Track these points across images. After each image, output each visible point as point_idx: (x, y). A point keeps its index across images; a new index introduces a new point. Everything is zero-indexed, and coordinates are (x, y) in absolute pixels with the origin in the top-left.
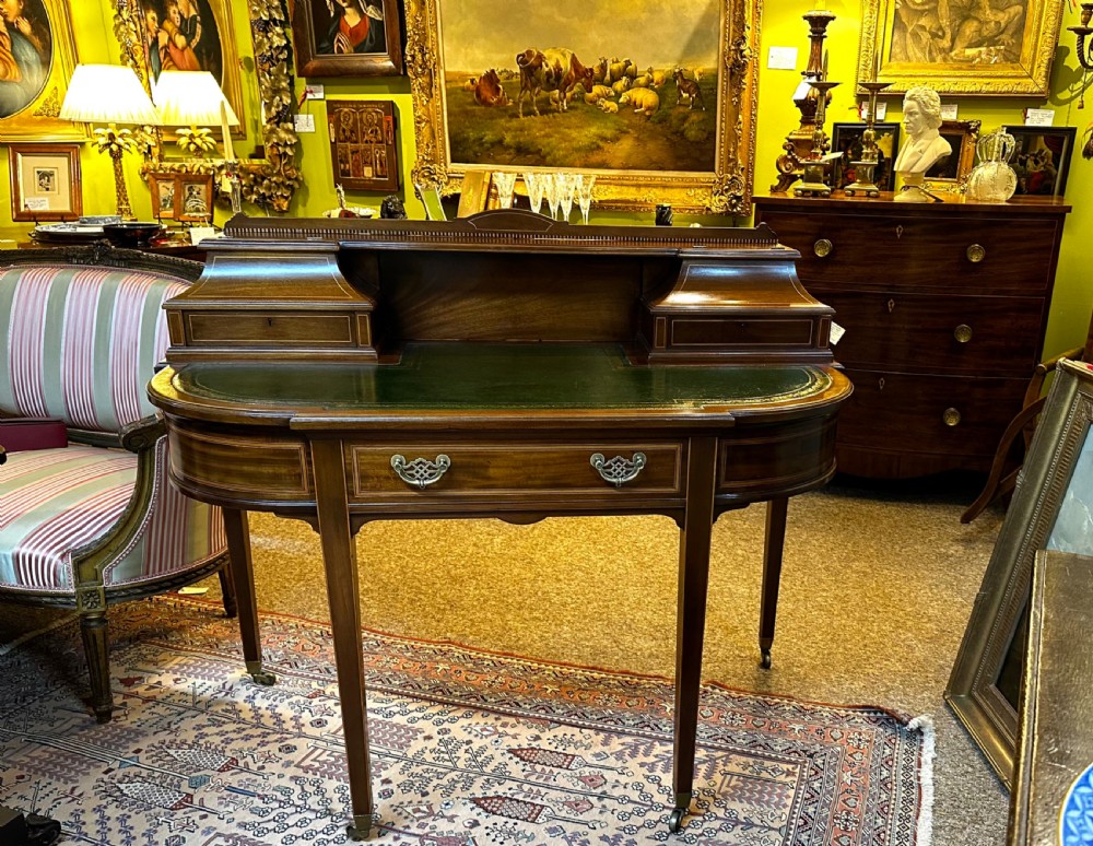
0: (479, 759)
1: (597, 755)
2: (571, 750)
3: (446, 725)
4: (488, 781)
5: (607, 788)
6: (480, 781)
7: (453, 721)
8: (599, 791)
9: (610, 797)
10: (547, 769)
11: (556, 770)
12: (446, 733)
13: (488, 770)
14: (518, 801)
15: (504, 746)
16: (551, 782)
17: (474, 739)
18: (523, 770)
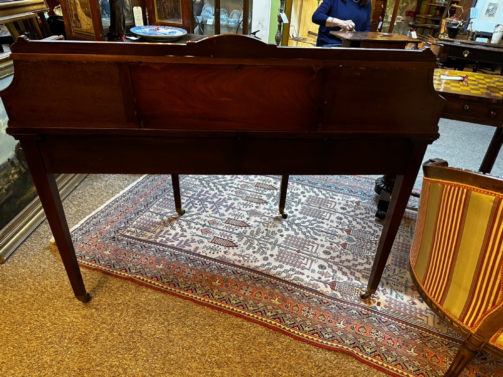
0: (249, 243)
1: (202, 242)
2: (212, 245)
3: (266, 263)
4: (245, 234)
5: (202, 228)
6: (248, 234)
7: (263, 265)
8: (205, 227)
9: (201, 225)
10: (222, 237)
11: (219, 236)
12: (265, 257)
13: (245, 239)
14: (234, 225)
15: (240, 249)
16: (222, 232)
17: (252, 253)
18: (232, 237)
